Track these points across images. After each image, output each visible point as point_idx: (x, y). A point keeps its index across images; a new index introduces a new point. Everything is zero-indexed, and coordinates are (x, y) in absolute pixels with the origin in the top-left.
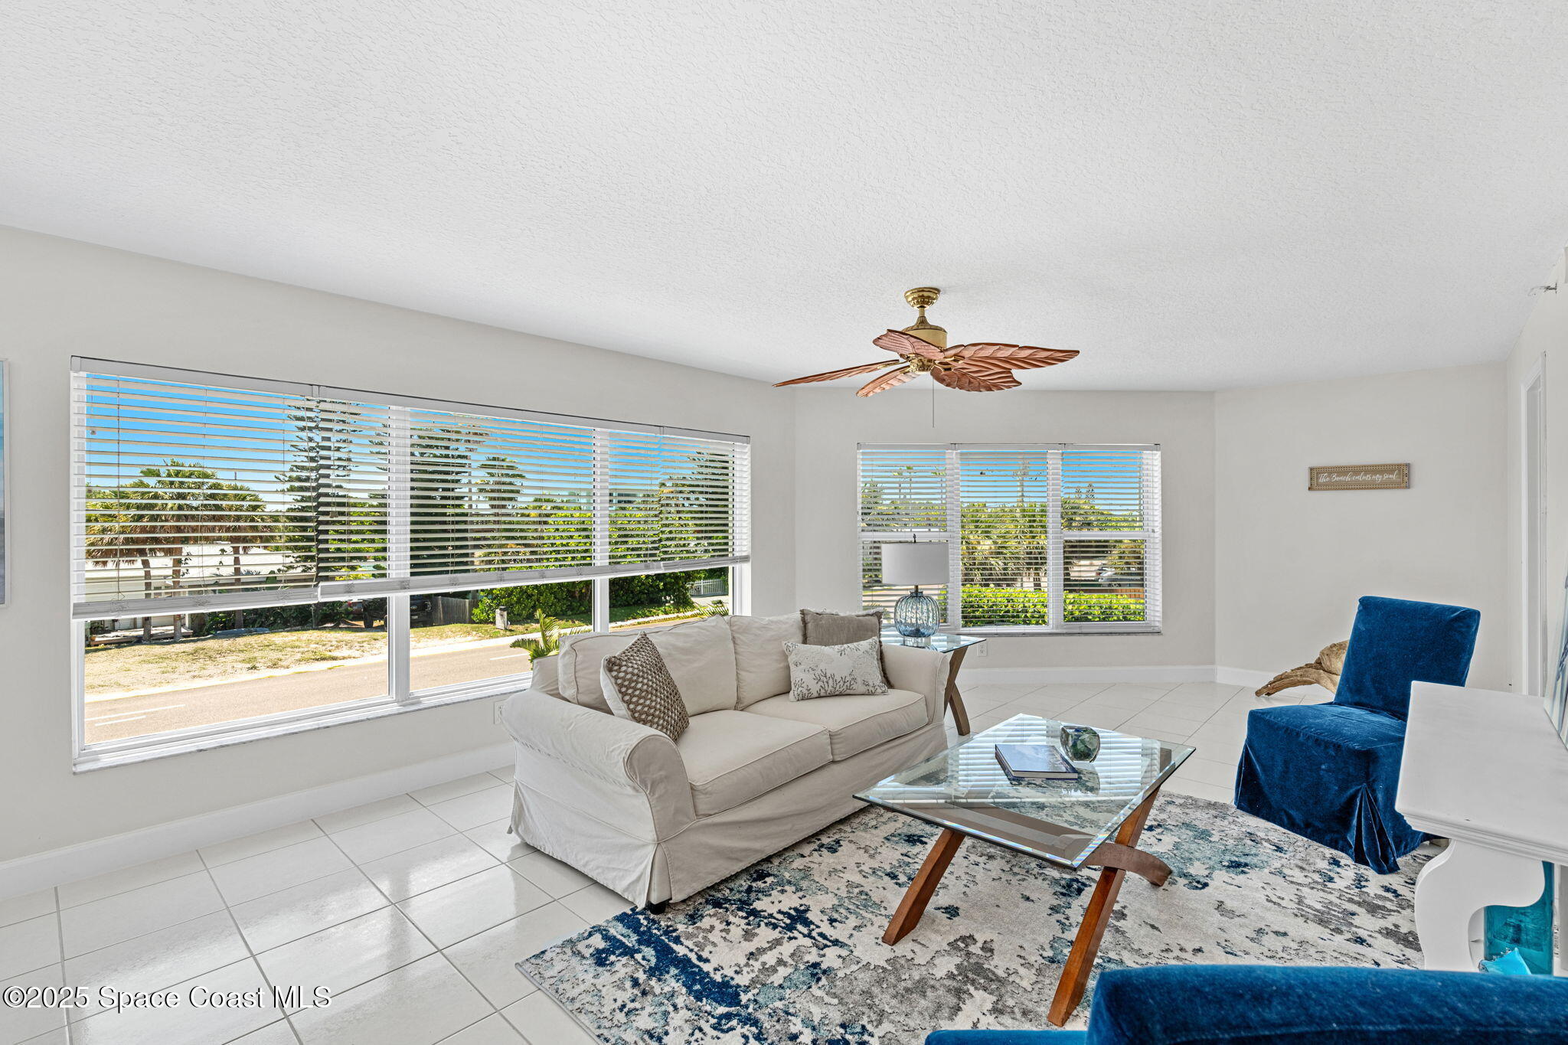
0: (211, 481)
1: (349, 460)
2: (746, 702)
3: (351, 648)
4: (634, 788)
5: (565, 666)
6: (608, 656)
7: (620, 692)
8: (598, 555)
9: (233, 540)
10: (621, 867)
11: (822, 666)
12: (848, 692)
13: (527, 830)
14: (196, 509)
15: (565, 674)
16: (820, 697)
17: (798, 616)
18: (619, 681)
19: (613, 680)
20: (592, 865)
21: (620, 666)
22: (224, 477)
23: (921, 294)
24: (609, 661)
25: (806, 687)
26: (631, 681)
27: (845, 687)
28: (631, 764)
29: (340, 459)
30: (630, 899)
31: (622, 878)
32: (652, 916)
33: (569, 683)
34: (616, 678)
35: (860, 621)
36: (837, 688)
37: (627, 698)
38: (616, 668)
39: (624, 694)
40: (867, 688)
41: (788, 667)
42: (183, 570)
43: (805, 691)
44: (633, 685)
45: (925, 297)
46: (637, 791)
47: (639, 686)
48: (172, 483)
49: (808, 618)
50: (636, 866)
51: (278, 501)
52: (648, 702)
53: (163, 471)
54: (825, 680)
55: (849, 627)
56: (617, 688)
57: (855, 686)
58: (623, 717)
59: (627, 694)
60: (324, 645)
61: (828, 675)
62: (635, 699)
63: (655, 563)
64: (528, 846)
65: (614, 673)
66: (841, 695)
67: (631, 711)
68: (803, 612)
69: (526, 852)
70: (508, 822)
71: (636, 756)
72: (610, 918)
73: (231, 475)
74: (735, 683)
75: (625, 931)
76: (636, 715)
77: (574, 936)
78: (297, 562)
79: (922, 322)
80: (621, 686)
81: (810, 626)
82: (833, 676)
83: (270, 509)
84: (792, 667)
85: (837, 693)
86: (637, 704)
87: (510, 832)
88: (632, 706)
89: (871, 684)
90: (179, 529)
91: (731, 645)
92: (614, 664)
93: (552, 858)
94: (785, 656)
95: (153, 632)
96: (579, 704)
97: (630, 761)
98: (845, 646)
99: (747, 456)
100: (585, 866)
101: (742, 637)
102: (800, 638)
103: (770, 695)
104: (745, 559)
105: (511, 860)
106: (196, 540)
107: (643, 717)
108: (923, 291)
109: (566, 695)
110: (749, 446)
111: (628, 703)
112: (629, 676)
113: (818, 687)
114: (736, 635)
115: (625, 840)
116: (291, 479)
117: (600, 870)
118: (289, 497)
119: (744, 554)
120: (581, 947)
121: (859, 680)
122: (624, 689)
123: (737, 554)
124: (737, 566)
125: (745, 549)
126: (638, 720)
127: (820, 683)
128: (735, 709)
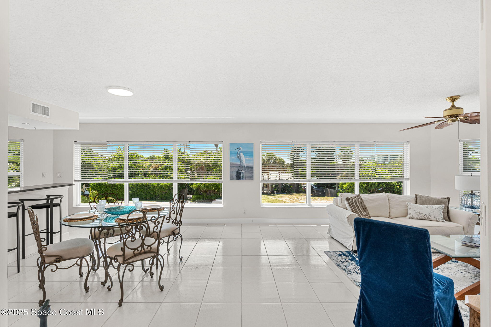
0: (274, 157)
1: (304, 150)
2: (392, 217)
3: (304, 200)
4: (349, 224)
5: (339, 199)
6: (346, 197)
7: (349, 205)
8: (356, 176)
9: (278, 171)
10: (348, 242)
11: (418, 210)
12: (428, 219)
13: (331, 233)
14: (272, 163)
15: (339, 201)
16: (417, 219)
17: (415, 196)
18: (349, 203)
19: (348, 203)
20: (343, 241)
21: (350, 200)
22: (277, 156)
23: (452, 98)
24: (347, 198)
25: (412, 215)
26: (352, 203)
27: (427, 217)
28: (348, 219)
29: (302, 150)
30: (349, 249)
31: (348, 244)
32: (354, 253)
33: (340, 203)
34: (348, 202)
35: (439, 200)
36: (424, 217)
37: (351, 207)
38: (348, 200)
39: (350, 206)
40: (436, 219)
41: (407, 210)
42: (269, 178)
43: (411, 216)
44: (352, 204)
45: (453, 99)
46: (350, 225)
47: (354, 205)
48: (267, 157)
49: (418, 197)
50: (350, 242)
51: (288, 162)
52: (356, 209)
53: (266, 155)
54: (419, 214)
55: (434, 201)
56: (348, 204)
57: (431, 218)
58: (349, 211)
59: (351, 206)
60: (298, 199)
61: (420, 213)
62: (353, 207)
63: (373, 179)
64: (332, 237)
65: (348, 201)
66: (425, 220)
67: (352, 210)
68: (416, 195)
69: (331, 238)
70: (327, 231)
71: (349, 217)
72: (344, 251)
73: (278, 155)
74: (389, 211)
75: (347, 253)
76: (353, 211)
77: (336, 251)
78: (292, 177)
79: (453, 107)
80: (349, 204)
81: (418, 199)
82: (422, 214)
83: (286, 163)
84: (409, 210)
85: (424, 219)
86: (353, 209)
87: (328, 233)
88: (352, 209)
89: (437, 218)
90: (269, 169)
91: (388, 201)
92: (348, 199)
93: (335, 240)
94: (407, 206)
95: (264, 192)
96: (342, 208)
97: (348, 218)
98: (429, 206)
99: (409, 147)
100: (342, 241)
101: (391, 199)
102: (415, 202)
103: (401, 216)
104: (408, 179)
105: (328, 239)
106: (272, 171)
107: (355, 212)
108: (453, 97)
109: (340, 206)
110: (409, 144)
111: (351, 208)
112: (351, 202)
113: (416, 216)
114: (390, 199)
115: (349, 236)
116: (291, 156)
117: (344, 242)
118: (291, 161)
119: (408, 178)
120: (337, 253)
121: (432, 216)
122: (350, 205)
123: (405, 178)
124: (405, 181)
125: (408, 176)
126: (353, 212)
127: (417, 215)
128: (389, 218)
